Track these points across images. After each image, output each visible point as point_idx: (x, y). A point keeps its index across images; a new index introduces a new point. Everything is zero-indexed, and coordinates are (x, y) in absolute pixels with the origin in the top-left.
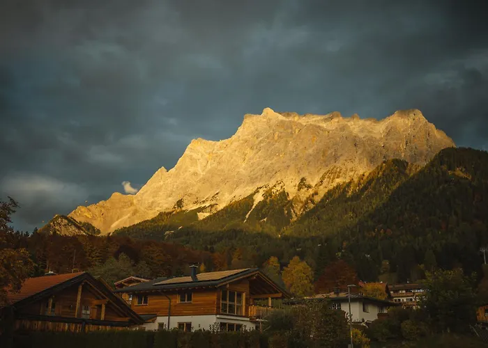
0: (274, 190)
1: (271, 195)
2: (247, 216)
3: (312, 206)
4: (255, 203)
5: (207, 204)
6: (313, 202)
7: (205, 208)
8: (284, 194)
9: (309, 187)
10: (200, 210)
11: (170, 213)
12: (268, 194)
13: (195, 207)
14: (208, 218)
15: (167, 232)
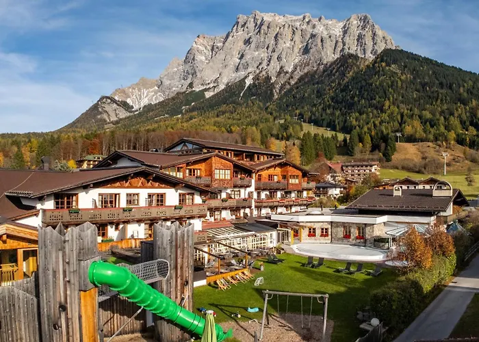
0: (261, 75)
1: (258, 79)
2: (241, 95)
3: (288, 87)
4: (247, 85)
5: (212, 85)
6: (289, 84)
7: (209, 88)
8: (268, 78)
9: (287, 72)
10: (206, 90)
11: (184, 92)
12: (256, 78)
13: (202, 88)
14: (213, 96)
15: (184, 107)
